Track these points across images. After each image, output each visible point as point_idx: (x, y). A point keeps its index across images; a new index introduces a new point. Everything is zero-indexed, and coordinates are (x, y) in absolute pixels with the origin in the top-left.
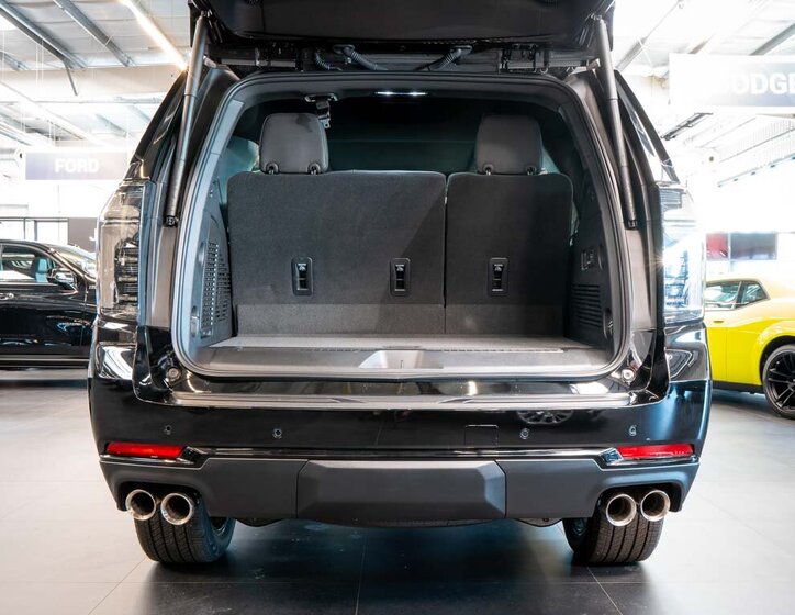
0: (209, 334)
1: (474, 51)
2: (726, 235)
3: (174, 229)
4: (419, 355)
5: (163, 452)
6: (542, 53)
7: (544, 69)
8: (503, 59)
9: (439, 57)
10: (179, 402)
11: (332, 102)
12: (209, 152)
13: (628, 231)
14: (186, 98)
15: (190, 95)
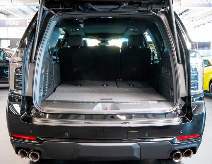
0: (46, 94)
1: (129, 4)
2: (196, 43)
3: (34, 64)
4: (112, 104)
5: (30, 138)
6: (150, 5)
7: (151, 10)
8: (138, 7)
9: (118, 6)
10: (35, 123)
11: (84, 20)
12: (45, 38)
13: (179, 64)
14: (38, 21)
15: (39, 21)
